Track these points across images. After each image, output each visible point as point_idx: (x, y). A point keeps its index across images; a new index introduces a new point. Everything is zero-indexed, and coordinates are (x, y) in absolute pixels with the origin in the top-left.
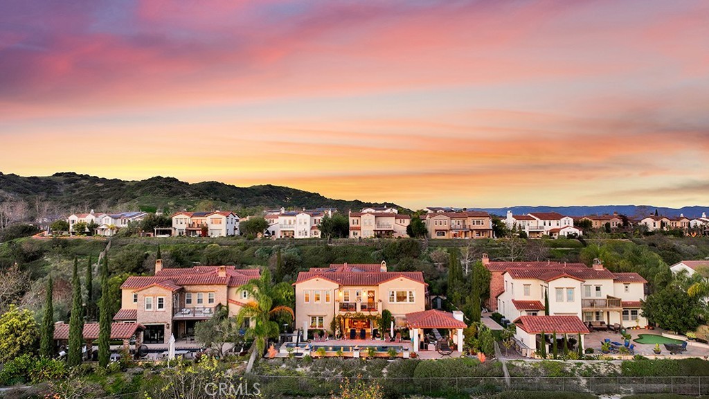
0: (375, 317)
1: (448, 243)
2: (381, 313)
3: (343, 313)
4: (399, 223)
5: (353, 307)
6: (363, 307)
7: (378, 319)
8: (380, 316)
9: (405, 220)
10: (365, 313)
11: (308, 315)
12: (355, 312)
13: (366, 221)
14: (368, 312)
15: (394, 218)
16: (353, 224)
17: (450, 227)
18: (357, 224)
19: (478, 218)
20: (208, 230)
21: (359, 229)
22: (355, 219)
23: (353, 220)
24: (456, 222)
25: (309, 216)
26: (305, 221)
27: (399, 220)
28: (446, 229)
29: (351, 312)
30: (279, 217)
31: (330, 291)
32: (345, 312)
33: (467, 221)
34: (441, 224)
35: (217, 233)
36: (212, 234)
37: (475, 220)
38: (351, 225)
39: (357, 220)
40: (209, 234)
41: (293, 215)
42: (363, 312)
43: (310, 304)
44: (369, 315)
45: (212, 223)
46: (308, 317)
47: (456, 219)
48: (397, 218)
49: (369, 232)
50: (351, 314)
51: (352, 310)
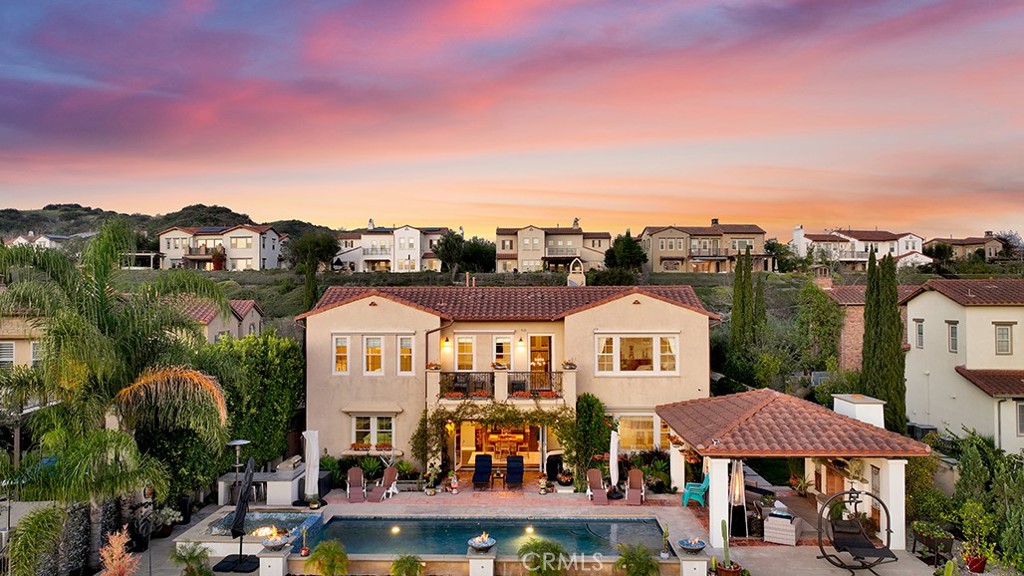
0: (554, 416)
2: (573, 405)
3: (451, 405)
4: (591, 246)
5: (485, 387)
6: (515, 388)
7: (562, 425)
8: (571, 414)
9: (602, 241)
10: (521, 405)
11: (347, 413)
12: (489, 402)
13: (527, 241)
14: (532, 401)
15: (581, 237)
16: (503, 248)
17: (690, 252)
18: (511, 248)
19: (743, 236)
20: (225, 260)
21: (514, 258)
22: (507, 239)
23: (503, 242)
24: (700, 243)
25: (419, 232)
26: (411, 241)
27: (591, 241)
28: (681, 256)
29: (478, 403)
30: (363, 236)
31: (413, 337)
32: (459, 402)
33: (721, 242)
34: (671, 247)
35: (241, 266)
36: (234, 267)
37: (737, 241)
38: (499, 251)
39: (511, 242)
40: (229, 267)
41: (388, 232)
42: (516, 402)
43: (351, 378)
44: (533, 409)
45: (234, 246)
46: (346, 418)
47: (700, 238)
48: (587, 236)
49: (532, 263)
50: (476, 406)
51: (481, 397)
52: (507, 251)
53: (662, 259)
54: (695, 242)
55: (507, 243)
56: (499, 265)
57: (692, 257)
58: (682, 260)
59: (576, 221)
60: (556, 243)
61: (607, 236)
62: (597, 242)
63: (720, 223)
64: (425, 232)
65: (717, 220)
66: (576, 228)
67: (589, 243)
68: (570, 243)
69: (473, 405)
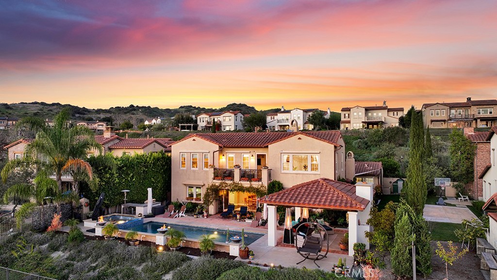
0: (258, 189)
1: (443, 132)
2: (266, 185)
3: (217, 183)
4: (392, 116)
6: (242, 176)
7: (262, 194)
8: (265, 189)
9: (398, 112)
10: (244, 184)
11: (185, 185)
12: (232, 182)
13: (355, 114)
14: (249, 182)
15: (387, 110)
16: (345, 118)
17: (449, 116)
18: (349, 118)
19: (485, 107)
20: (221, 126)
21: (349, 122)
22: (347, 113)
23: (345, 114)
24: (456, 111)
25: (302, 111)
26: (299, 116)
27: (392, 113)
28: (443, 119)
29: (227, 182)
30: (278, 114)
31: (209, 154)
32: (220, 181)
33: (471, 110)
34: (438, 114)
35: (227, 129)
36: (224, 129)
37: (481, 109)
38: (343, 119)
39: (349, 114)
40: (223, 130)
41: (289, 112)
42: (242, 182)
43: (187, 170)
44: (249, 186)
45: (224, 120)
46: (185, 187)
47: (456, 109)
48: (389, 110)
49: (358, 125)
50: (227, 184)
51: (229, 180)
52: (347, 119)
53: (432, 121)
54: (453, 111)
55: (347, 115)
56: (342, 126)
57: (450, 119)
58: (444, 121)
59: (385, 103)
60: (372, 114)
61: (402, 110)
62: (395, 113)
63: (472, 100)
64: (306, 111)
65: (470, 98)
66: (384, 106)
67: (391, 114)
68: (380, 114)
69: (225, 183)
